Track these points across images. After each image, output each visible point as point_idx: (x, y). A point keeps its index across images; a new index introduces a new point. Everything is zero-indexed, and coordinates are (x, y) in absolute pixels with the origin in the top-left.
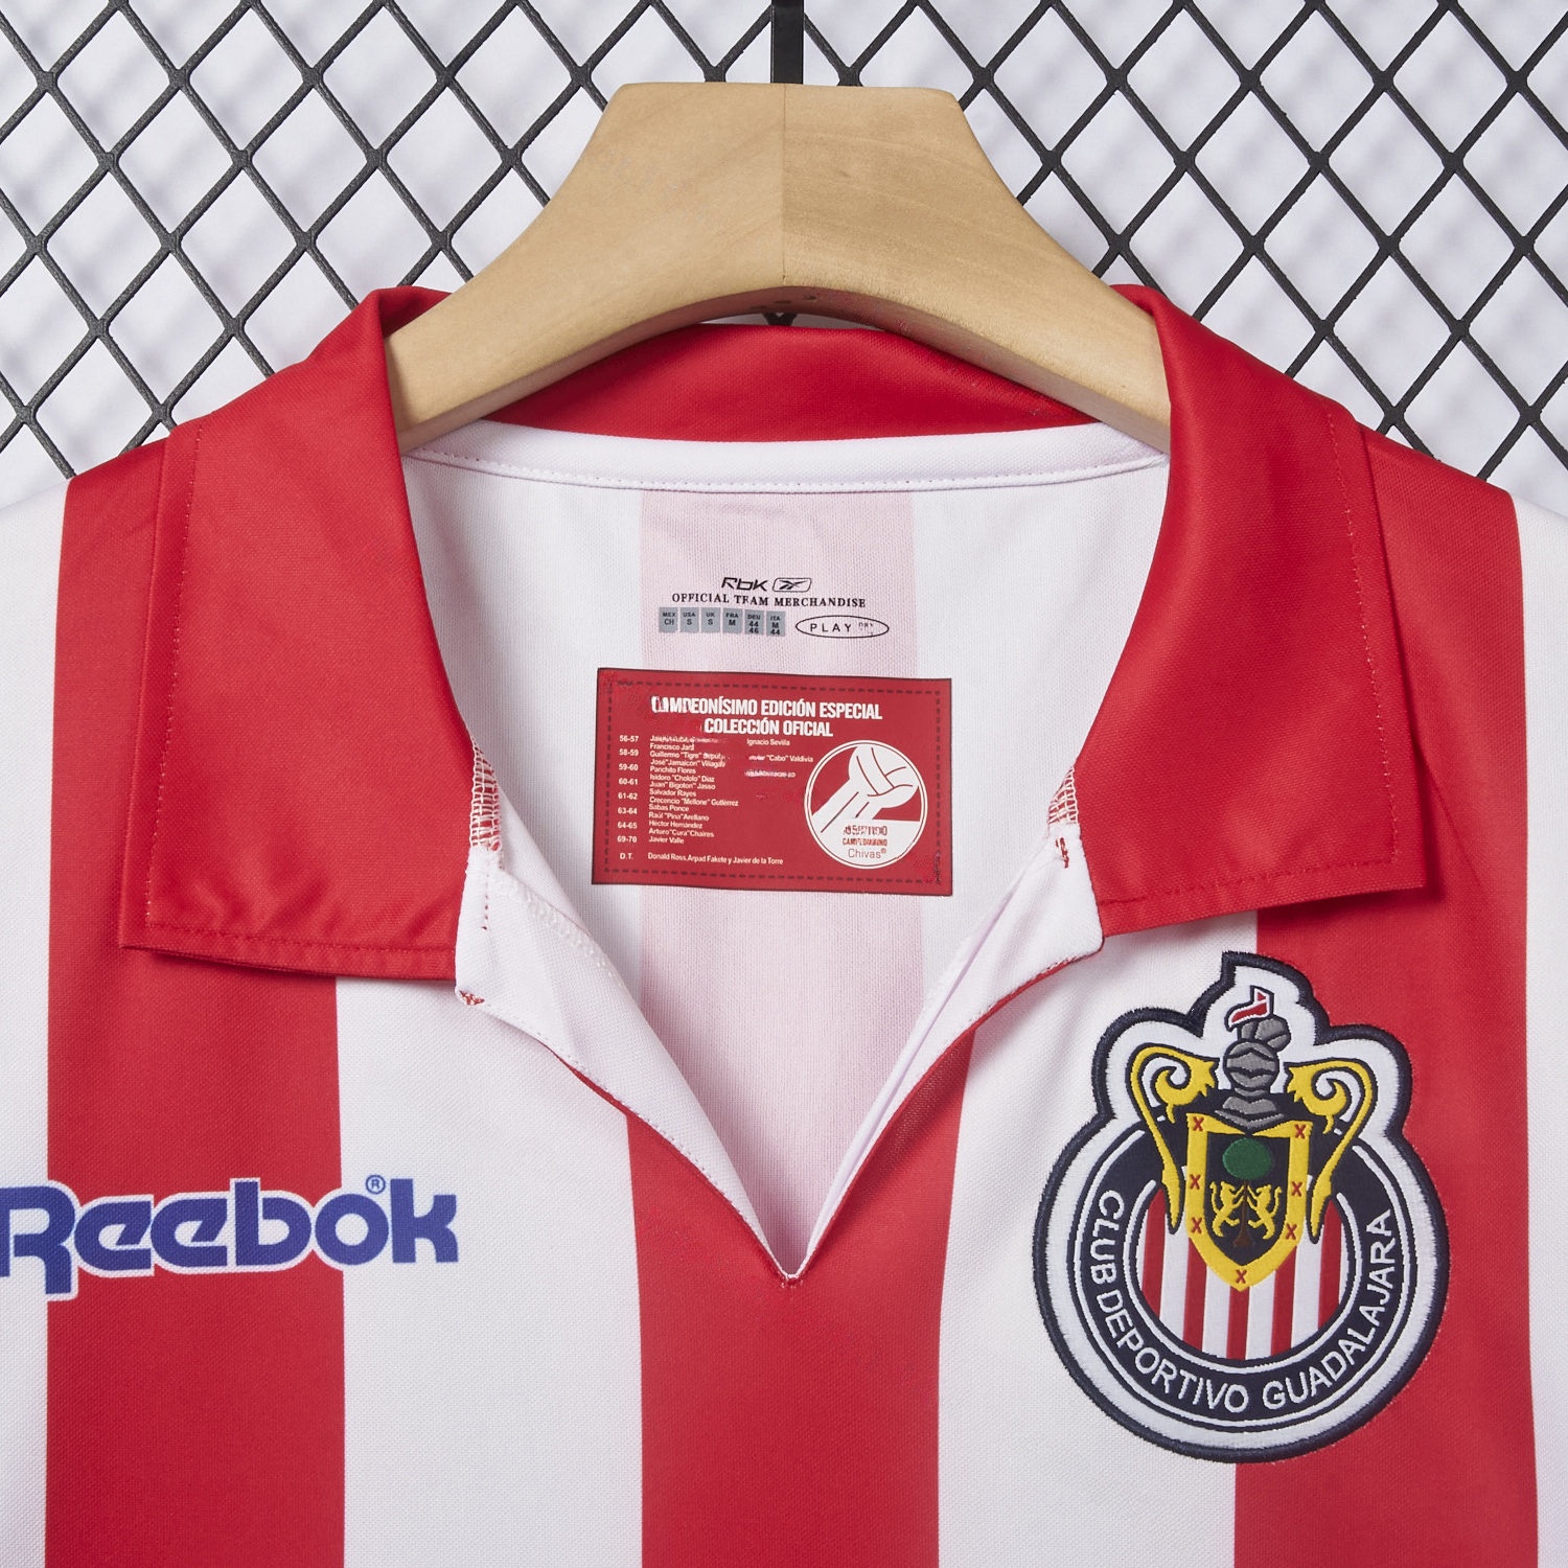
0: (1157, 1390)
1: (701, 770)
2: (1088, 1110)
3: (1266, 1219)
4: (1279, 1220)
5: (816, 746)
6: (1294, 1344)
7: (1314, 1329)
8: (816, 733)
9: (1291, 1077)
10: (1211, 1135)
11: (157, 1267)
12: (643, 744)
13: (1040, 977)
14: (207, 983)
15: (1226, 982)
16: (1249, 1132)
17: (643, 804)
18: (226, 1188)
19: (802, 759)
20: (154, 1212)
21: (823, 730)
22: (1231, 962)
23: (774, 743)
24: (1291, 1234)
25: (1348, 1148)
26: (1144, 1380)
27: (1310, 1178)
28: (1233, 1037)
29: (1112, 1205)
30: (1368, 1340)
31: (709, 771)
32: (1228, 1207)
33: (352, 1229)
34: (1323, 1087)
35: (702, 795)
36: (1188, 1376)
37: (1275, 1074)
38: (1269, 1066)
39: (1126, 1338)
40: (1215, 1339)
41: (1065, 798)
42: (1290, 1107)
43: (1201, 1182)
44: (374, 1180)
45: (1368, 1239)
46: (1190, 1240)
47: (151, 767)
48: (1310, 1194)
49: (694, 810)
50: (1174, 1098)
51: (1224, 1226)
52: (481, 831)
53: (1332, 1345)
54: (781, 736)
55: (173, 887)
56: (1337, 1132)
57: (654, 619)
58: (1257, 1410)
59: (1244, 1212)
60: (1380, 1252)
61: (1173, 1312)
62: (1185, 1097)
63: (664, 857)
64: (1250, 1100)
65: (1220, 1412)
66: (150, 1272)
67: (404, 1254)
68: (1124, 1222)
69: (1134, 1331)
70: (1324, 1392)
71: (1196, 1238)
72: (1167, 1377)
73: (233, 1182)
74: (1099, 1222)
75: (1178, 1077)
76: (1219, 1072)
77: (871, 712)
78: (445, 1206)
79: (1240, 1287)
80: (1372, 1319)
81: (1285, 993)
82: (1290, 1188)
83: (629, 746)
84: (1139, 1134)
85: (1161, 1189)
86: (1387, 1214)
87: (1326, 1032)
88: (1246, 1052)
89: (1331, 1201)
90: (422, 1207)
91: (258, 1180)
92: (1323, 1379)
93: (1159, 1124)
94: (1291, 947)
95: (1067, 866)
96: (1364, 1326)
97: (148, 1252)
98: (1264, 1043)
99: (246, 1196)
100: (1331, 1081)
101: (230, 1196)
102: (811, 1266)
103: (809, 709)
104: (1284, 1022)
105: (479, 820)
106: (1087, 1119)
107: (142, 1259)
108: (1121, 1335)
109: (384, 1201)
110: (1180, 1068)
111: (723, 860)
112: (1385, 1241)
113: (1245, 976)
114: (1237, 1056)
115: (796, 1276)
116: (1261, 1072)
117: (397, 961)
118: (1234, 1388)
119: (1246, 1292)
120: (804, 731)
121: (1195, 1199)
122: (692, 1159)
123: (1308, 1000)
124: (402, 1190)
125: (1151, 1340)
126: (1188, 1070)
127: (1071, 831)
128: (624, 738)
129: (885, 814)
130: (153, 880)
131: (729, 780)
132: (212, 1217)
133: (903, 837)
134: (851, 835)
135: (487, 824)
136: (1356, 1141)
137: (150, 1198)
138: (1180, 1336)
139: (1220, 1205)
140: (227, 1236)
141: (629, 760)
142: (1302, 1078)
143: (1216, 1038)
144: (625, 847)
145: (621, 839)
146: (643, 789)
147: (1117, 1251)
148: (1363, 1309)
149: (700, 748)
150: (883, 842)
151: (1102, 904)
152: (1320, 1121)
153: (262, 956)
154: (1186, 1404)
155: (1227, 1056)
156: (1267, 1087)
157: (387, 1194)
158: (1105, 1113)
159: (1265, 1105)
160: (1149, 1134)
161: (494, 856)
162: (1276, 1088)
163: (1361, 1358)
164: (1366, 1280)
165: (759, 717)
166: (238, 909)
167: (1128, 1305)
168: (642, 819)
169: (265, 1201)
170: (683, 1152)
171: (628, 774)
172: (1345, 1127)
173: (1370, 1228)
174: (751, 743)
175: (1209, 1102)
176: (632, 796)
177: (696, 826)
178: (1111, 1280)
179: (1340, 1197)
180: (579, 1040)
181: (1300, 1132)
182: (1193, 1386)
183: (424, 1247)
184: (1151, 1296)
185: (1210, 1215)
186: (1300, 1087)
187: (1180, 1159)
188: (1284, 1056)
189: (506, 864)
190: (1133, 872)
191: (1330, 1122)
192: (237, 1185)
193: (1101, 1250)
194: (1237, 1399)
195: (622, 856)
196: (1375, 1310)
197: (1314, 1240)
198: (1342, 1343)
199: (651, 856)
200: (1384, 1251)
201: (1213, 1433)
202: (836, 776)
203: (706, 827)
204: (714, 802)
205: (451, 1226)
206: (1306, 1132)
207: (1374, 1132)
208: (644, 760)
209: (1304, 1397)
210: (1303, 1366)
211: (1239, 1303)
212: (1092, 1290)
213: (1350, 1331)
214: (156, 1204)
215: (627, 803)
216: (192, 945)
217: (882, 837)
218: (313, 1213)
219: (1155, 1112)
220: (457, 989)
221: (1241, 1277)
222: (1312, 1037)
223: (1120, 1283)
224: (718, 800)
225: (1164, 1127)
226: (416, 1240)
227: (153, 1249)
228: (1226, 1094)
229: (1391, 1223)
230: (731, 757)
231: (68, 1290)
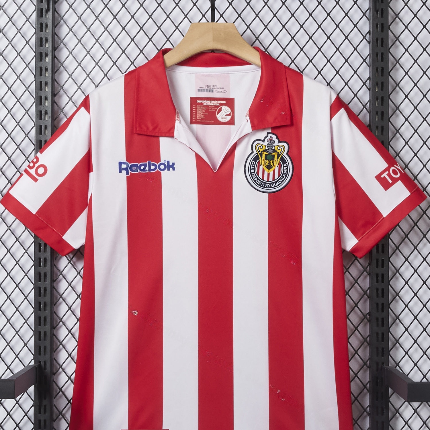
0: (259, 185)
1: (203, 110)
2: (251, 152)
3: (272, 164)
4: (273, 164)
5: (218, 107)
6: (275, 179)
7: (277, 177)
8: (218, 105)
9: (275, 147)
10: (265, 154)
11: (139, 172)
12: (196, 107)
13: (244, 136)
14: (144, 137)
15: (267, 136)
16: (270, 154)
17: (196, 114)
18: (147, 162)
19: (216, 108)
20: (138, 165)
21: (219, 105)
22: (268, 133)
23: (212, 106)
24: (275, 166)
25: (282, 156)
26: (257, 184)
27: (277, 159)
28: (268, 142)
29: (253, 163)
30: (284, 179)
31: (204, 110)
32: (267, 163)
33: (162, 167)
34: (279, 149)
35: (203, 113)
36: (262, 183)
37: (273, 147)
38: (272, 146)
39: (255, 179)
40: (266, 179)
41: (248, 114)
42: (275, 151)
43: (264, 160)
44: (165, 161)
45: (284, 167)
46: (263, 168)
47: (137, 111)
48: (277, 161)
49: (202, 115)
50: (261, 150)
51: (267, 165)
52: (177, 119)
53: (280, 179)
54: (213, 105)
55: (140, 126)
56: (280, 154)
57: (197, 91)
58: (271, 187)
59: (269, 164)
60: (285, 168)
61: (261, 175)
62: (262, 150)
63: (199, 121)
64: (270, 150)
65: (266, 187)
67: (169, 170)
68: (255, 165)
69: (256, 178)
70: (279, 185)
71: (263, 167)
72: (260, 183)
73: (148, 161)
74: (252, 165)
75: (261, 147)
76: (266, 147)
77: (225, 102)
78: (173, 164)
79: (269, 172)
80: (284, 176)
81: (274, 137)
82: (275, 161)
83: (194, 107)
84: (257, 154)
85: (259, 161)
86: (286, 164)
87: (279, 142)
88: (269, 144)
89: (280, 162)
90: (171, 164)
91: (151, 161)
92: (279, 183)
93: (259, 153)
94: (275, 131)
95: (248, 122)
96: (283, 177)
98: (272, 143)
99: (149, 163)
100: (280, 148)
101: (147, 163)
102: (217, 170)
103: (217, 102)
104: (274, 141)
105: (177, 117)
106: (251, 153)
108: (254, 178)
109: (166, 164)
110: (262, 146)
111: (206, 121)
112: (286, 167)
113: (270, 135)
114: (269, 145)
115: (216, 172)
116: (271, 147)
117: (167, 135)
118: (268, 184)
119: (269, 173)
120: (216, 105)
121: (263, 162)
122: (203, 158)
123: (277, 138)
124: (168, 162)
125: (258, 179)
126: (263, 147)
127: (248, 118)
128: (193, 106)
129: (226, 115)
130: (137, 125)
131: (207, 111)
132: (145, 165)
133: (229, 118)
134: (222, 118)
135: (178, 118)
136: (283, 155)
137: (138, 163)
138: (261, 178)
139: (266, 163)
140: (147, 168)
141: (194, 109)
142: (276, 147)
143: (266, 143)
144: (194, 120)
145: (193, 119)
146: (196, 112)
147: (254, 168)
148: (283, 175)
149: (203, 107)
150: (226, 119)
151: (252, 127)
152: (278, 153)
153: (151, 134)
154: (262, 186)
155: (267, 145)
156: (272, 148)
157: (166, 163)
158: (253, 152)
159: (272, 151)
160: (258, 154)
161: (179, 122)
162: (273, 149)
163: (283, 181)
164: (284, 171)
165: (210, 103)
166: (148, 129)
167: (255, 175)
168: (196, 116)
169: (152, 164)
170: (202, 157)
171: (194, 110)
172: (281, 153)
173: (284, 165)
174: (209, 106)
175: (265, 150)
176: (195, 113)
177: (203, 117)
178: (253, 172)
179: (281, 162)
180: (190, 144)
181: (276, 154)
182: (263, 184)
183: (171, 169)
184: (258, 174)
185: (265, 164)
186: (276, 149)
187: (262, 157)
188: (274, 145)
189: (180, 123)
190: (256, 122)
191: (280, 153)
192: (148, 162)
193: (252, 168)
194: (268, 186)
195: (194, 121)
196: (285, 175)
197: (278, 167)
198: (281, 179)
199: (197, 121)
200: (286, 168)
201: (265, 190)
202: (220, 110)
203: (204, 117)
204: (205, 114)
205: (174, 166)
206: (277, 154)
207: (285, 154)
208: (196, 109)
209: (276, 185)
210: (276, 182)
211: (269, 174)
212: (251, 173)
213: (282, 178)
215: (194, 114)
216: (142, 133)
217: (226, 118)
218: (158, 165)
219: (259, 152)
220: (175, 138)
221: (269, 171)
222: (278, 143)
223: (254, 172)
225: (260, 153)
227: (138, 170)
228: (267, 149)
229: (287, 165)
230: (207, 108)
231: (128, 174)
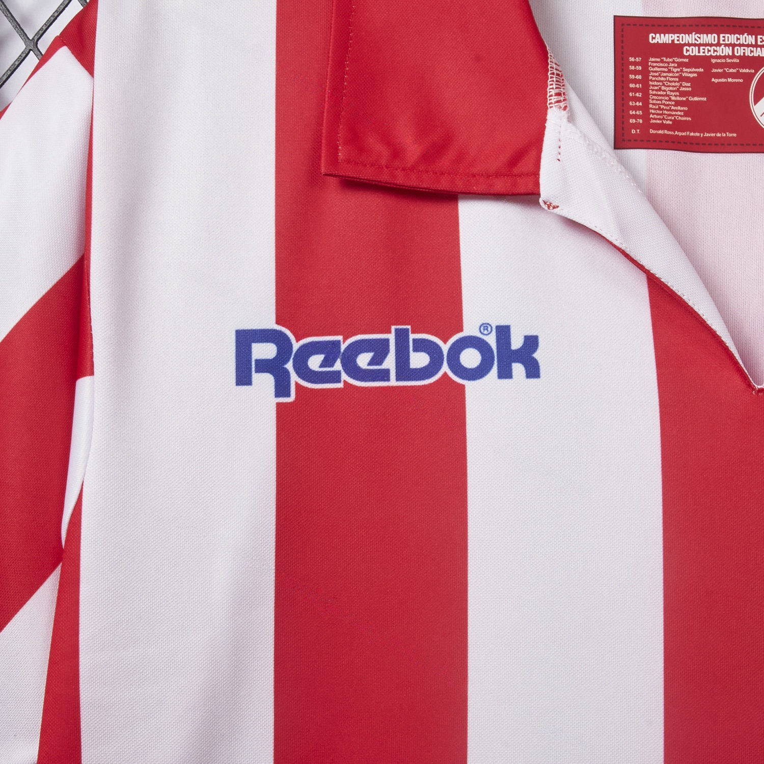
1: (682, 79)
11: (345, 381)
12: (645, 64)
17: (645, 99)
18: (389, 332)
20: (343, 347)
21: (760, 53)
31: (687, 79)
33: (470, 358)
35: (682, 94)
44: (485, 326)
47: (339, 64)
49: (678, 103)
52: (554, 99)
55: (355, 139)
63: (660, 132)
66: (340, 385)
67: (505, 373)
73: (393, 328)
78: (532, 342)
83: (635, 64)
90: (516, 343)
91: (409, 327)
97: (339, 373)
99: (402, 337)
101: (391, 337)
103: (751, 39)
105: (553, 92)
107: (335, 377)
109: (491, 340)
111: (698, 134)
124: (503, 332)
128: (632, 59)
130: (342, 132)
132: (380, 350)
135: (558, 94)
137: (340, 338)
140: (390, 363)
141: (636, 72)
144: (635, 126)
145: (632, 121)
146: (645, 90)
149: (680, 65)
153: (413, 181)
157: (494, 333)
161: (564, 114)
166: (397, 153)
168: (645, 108)
169: (414, 340)
171: (635, 81)
176: (638, 95)
177: (679, 113)
183: (518, 369)
192: (396, 330)
195: (633, 131)
199: (652, 131)
203: (686, 114)
204: (691, 99)
205: (536, 355)
208: (645, 73)
214: (344, 342)
215: (636, 99)
216: (367, 174)
218: (445, 348)
220: (541, 200)
224: (693, 97)
226: (513, 364)
227: (342, 371)
230: (701, 70)
231: (288, 395)
